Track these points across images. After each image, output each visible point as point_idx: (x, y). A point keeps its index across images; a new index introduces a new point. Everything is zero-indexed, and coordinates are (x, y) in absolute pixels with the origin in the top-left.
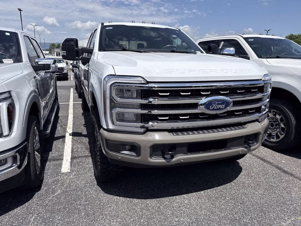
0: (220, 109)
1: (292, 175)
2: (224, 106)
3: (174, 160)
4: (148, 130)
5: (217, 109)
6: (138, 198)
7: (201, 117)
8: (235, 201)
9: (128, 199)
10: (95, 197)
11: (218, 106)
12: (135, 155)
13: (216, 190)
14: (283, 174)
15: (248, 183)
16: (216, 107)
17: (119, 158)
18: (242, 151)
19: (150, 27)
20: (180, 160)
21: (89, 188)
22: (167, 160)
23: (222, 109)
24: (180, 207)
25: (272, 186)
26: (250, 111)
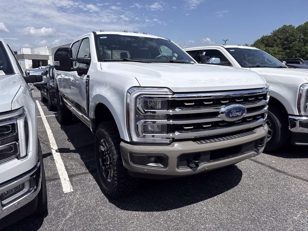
0: (238, 116)
1: (285, 173)
2: (240, 113)
3: (199, 168)
4: (174, 140)
6: (157, 211)
8: (248, 203)
9: (147, 213)
10: (112, 215)
12: (163, 166)
13: (227, 194)
14: (277, 173)
15: (252, 184)
16: (235, 115)
17: (146, 171)
19: (144, 37)
20: (204, 168)
21: (102, 206)
22: (193, 169)
23: (239, 116)
24: (201, 214)
25: (272, 185)
26: (257, 117)
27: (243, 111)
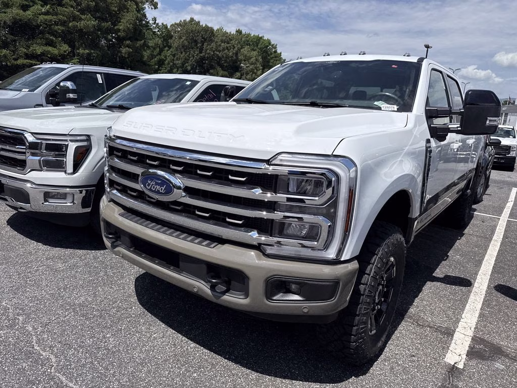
0: (158, 192)
2: (163, 189)
3: (116, 249)
4: (111, 200)
5: (155, 192)
7: (147, 198)
11: (155, 187)
18: (199, 288)
23: (161, 193)
26: (228, 220)
27: (169, 188)
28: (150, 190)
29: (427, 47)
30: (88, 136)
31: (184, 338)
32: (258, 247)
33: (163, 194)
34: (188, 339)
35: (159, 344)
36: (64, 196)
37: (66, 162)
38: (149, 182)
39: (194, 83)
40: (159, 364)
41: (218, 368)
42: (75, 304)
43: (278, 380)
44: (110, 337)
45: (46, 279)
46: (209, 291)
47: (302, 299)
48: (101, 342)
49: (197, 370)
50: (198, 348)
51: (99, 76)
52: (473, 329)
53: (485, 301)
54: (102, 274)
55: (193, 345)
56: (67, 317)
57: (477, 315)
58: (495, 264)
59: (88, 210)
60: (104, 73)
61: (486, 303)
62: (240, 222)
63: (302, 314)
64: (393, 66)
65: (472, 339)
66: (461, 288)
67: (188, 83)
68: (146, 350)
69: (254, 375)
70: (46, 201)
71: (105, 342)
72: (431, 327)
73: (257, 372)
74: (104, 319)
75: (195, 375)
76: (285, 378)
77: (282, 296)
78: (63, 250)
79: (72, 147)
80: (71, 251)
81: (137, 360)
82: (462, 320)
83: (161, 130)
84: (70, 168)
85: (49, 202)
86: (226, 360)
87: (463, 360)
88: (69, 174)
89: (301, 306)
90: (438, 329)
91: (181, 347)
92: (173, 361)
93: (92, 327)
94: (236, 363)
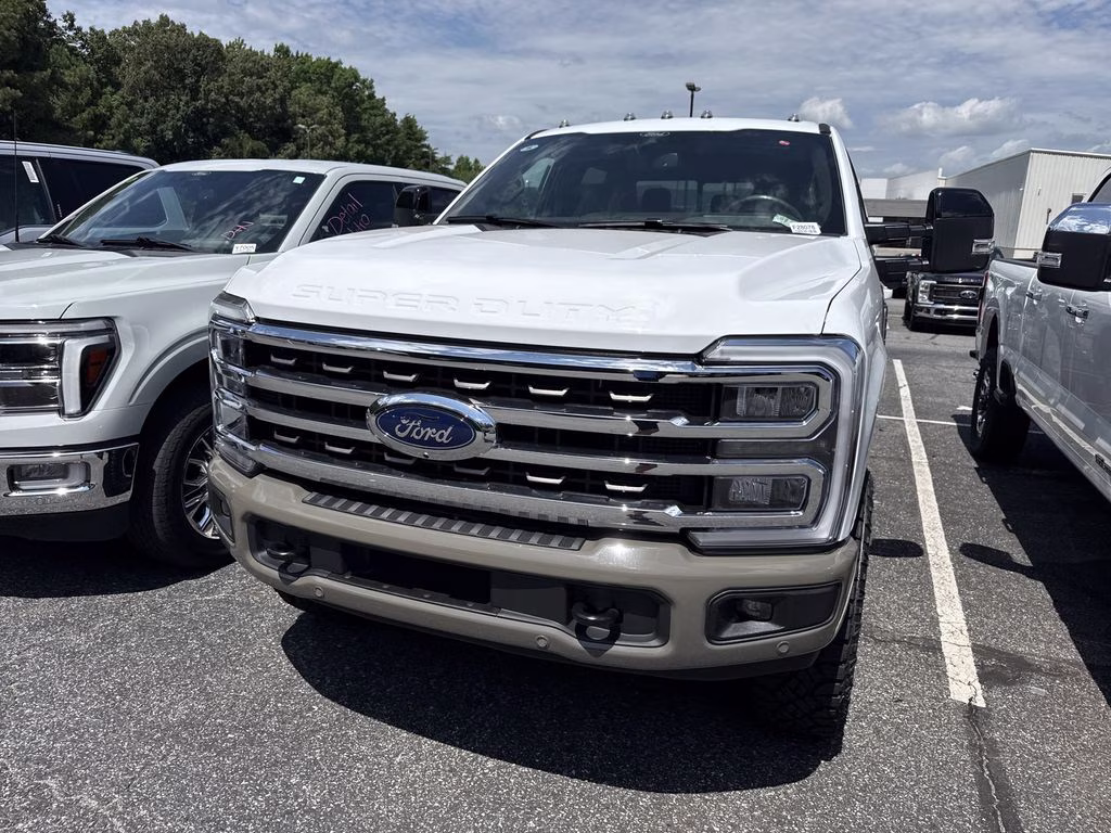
0: (432, 443)
2: (446, 434)
3: (300, 581)
4: (260, 469)
5: (421, 442)
7: (387, 458)
11: (423, 432)
16: (418, 433)
18: (552, 639)
23: (441, 444)
26: (609, 486)
27: (464, 430)
28: (409, 439)
29: (692, 88)
30: (110, 319)
31: (464, 753)
32: (683, 537)
33: (447, 445)
34: (474, 751)
35: (418, 777)
36: (61, 471)
37: (61, 386)
38: (404, 422)
39: (314, 181)
40: (444, 820)
41: (569, 799)
42: (170, 726)
43: (697, 797)
44: (299, 785)
45: (61, 679)
46: (575, 643)
47: (777, 628)
48: (287, 798)
49: (528, 813)
50: (505, 767)
51: (28, 166)
52: (965, 632)
53: (958, 578)
54: (194, 643)
55: (491, 763)
56: (170, 758)
57: (959, 606)
58: (939, 507)
59: (126, 496)
60: (39, 158)
61: (962, 581)
62: (641, 489)
63: (775, 656)
64: (782, 142)
65: (973, 650)
66: (910, 559)
67: (299, 180)
68: (397, 794)
69: (646, 799)
70: (14, 488)
71: (297, 797)
72: (899, 642)
73: (648, 790)
74: (261, 744)
75: (531, 824)
76: (705, 790)
77: (735, 630)
78: (62, 602)
79: (74, 350)
80: (83, 599)
81: (391, 821)
82: (941, 619)
83: (415, 303)
84: (72, 402)
85: (23, 490)
86: (576, 781)
87: (980, 692)
88: (71, 416)
89: (775, 644)
90: (911, 644)
91: (469, 771)
92: (470, 804)
93: (245, 770)
94: (599, 781)
